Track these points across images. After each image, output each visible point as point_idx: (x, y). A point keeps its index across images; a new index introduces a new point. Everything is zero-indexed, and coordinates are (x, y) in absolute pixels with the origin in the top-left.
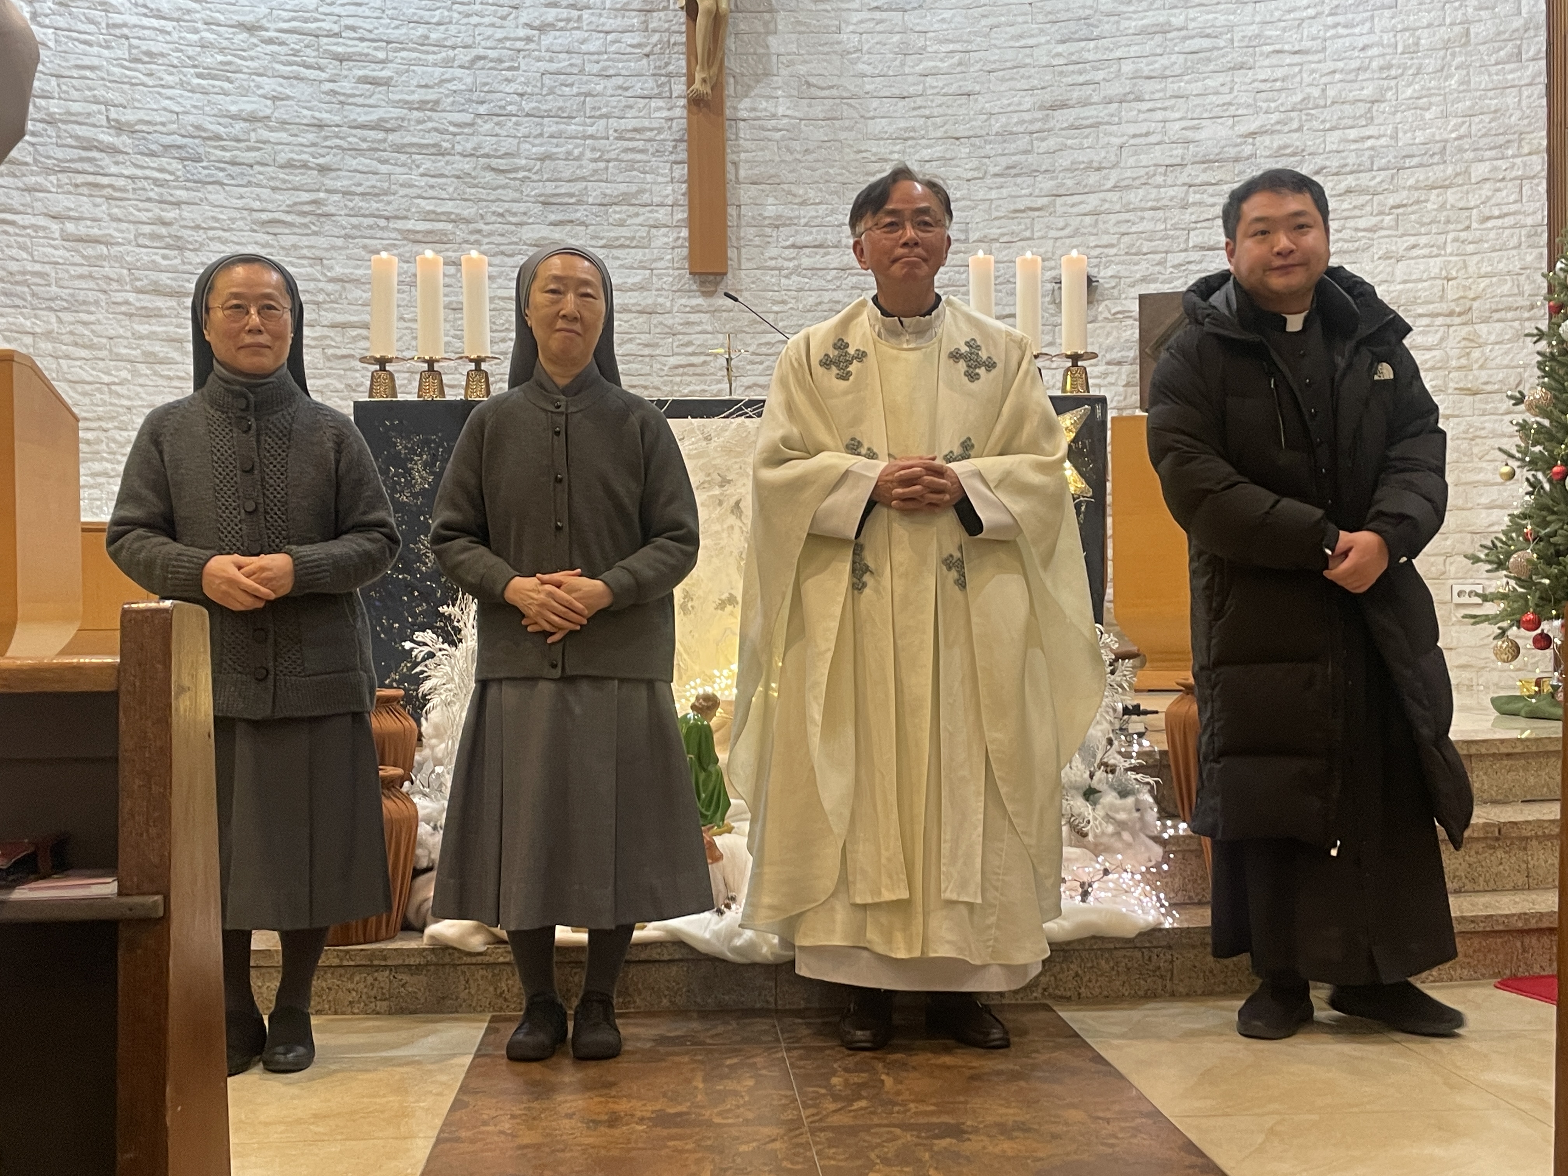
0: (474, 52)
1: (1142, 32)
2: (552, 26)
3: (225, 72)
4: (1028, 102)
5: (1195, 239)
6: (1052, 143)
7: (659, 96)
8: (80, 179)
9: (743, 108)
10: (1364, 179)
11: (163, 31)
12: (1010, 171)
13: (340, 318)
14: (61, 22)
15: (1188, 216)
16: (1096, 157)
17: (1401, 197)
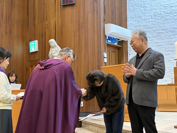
8: (158, 38)
11: (168, 15)
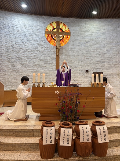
0: (39, 51)
1: (92, 51)
2: (46, 49)
3: (19, 52)
4: (83, 56)
5: (97, 68)
6: (85, 60)
7: (54, 55)
8: (6, 61)
9: (60, 56)
10: (110, 64)
11: (14, 49)
12: (82, 62)
13: (28, 72)
14: (5, 48)
15: (96, 66)
16: (89, 61)
17: (113, 65)
